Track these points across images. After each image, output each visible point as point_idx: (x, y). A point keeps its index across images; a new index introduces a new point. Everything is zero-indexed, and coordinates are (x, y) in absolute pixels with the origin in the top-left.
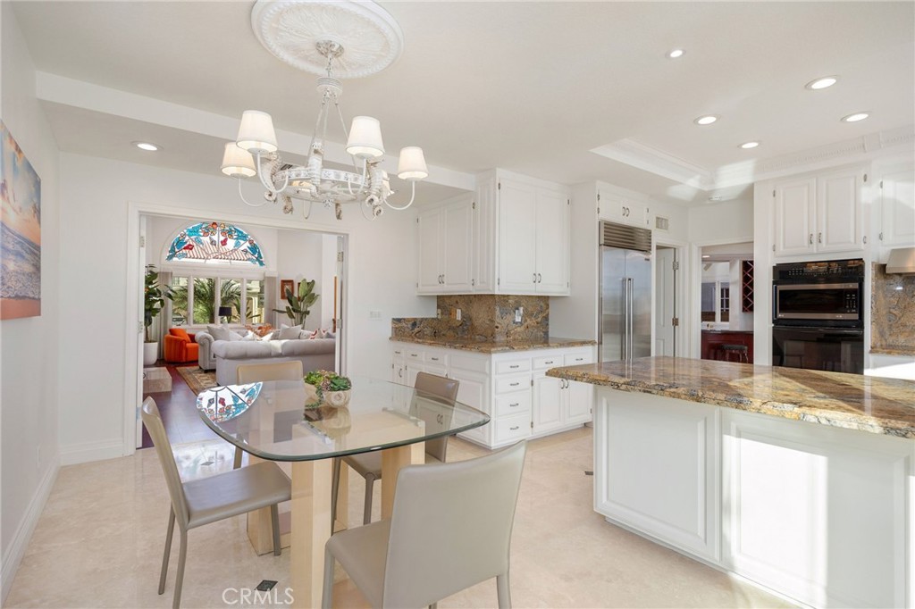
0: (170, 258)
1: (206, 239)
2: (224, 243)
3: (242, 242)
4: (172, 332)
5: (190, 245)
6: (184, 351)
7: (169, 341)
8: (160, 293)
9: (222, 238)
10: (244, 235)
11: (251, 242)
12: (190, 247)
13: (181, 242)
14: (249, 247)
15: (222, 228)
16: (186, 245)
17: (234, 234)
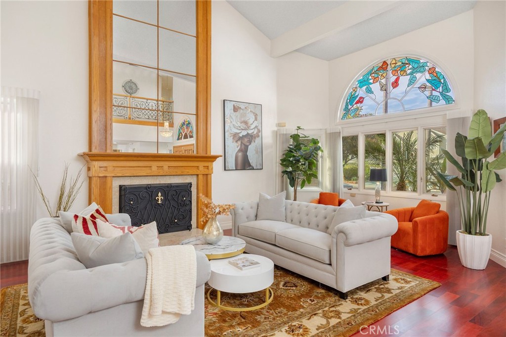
0: (345, 116)
2: (396, 83)
3: (418, 75)
5: (361, 98)
9: (394, 78)
10: (421, 65)
11: (432, 71)
12: (361, 100)
13: (353, 96)
14: (428, 80)
15: (393, 66)
16: (357, 99)
17: (407, 68)
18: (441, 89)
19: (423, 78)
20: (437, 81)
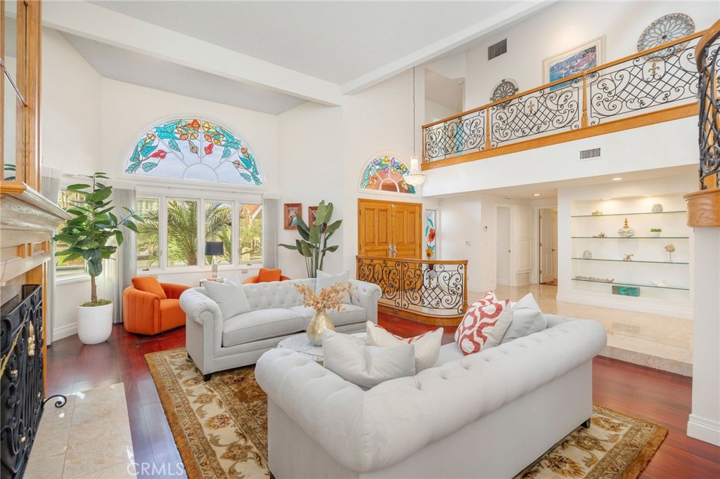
0: (133, 169)
1: (183, 145)
2: (209, 150)
3: (232, 150)
4: (137, 283)
5: (162, 151)
6: (156, 315)
7: (133, 299)
8: (115, 221)
9: (207, 144)
10: (235, 141)
11: (244, 151)
12: (161, 154)
13: (147, 145)
14: (241, 158)
15: (206, 130)
16: (156, 151)
17: (222, 139)
18: (251, 170)
19: (236, 155)
20: (248, 161)
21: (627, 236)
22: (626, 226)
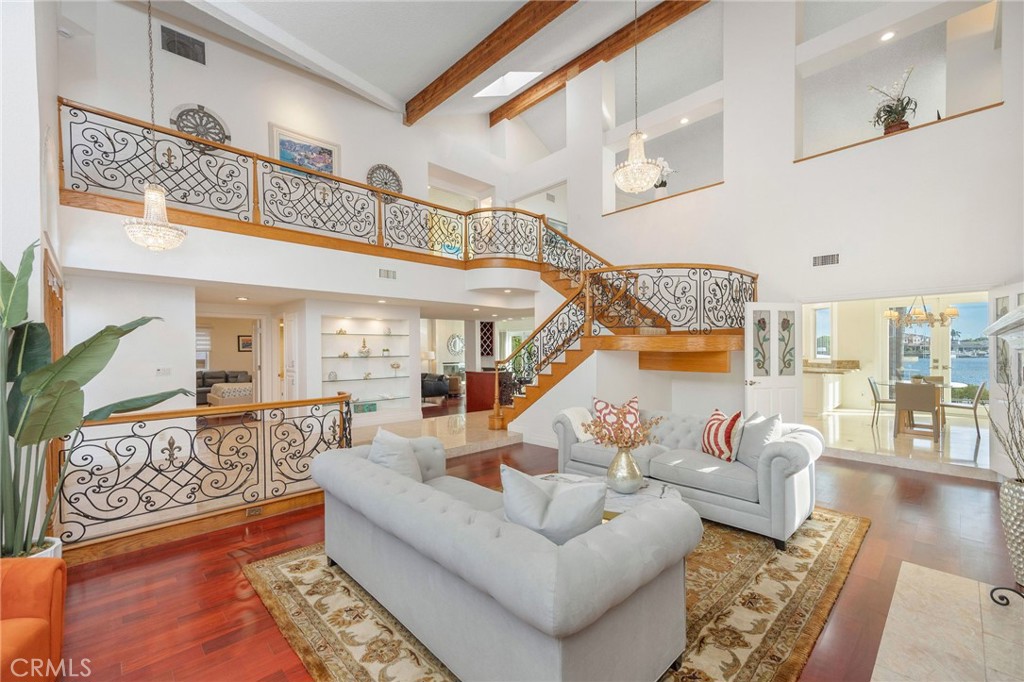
21: (365, 356)
22: (364, 347)
